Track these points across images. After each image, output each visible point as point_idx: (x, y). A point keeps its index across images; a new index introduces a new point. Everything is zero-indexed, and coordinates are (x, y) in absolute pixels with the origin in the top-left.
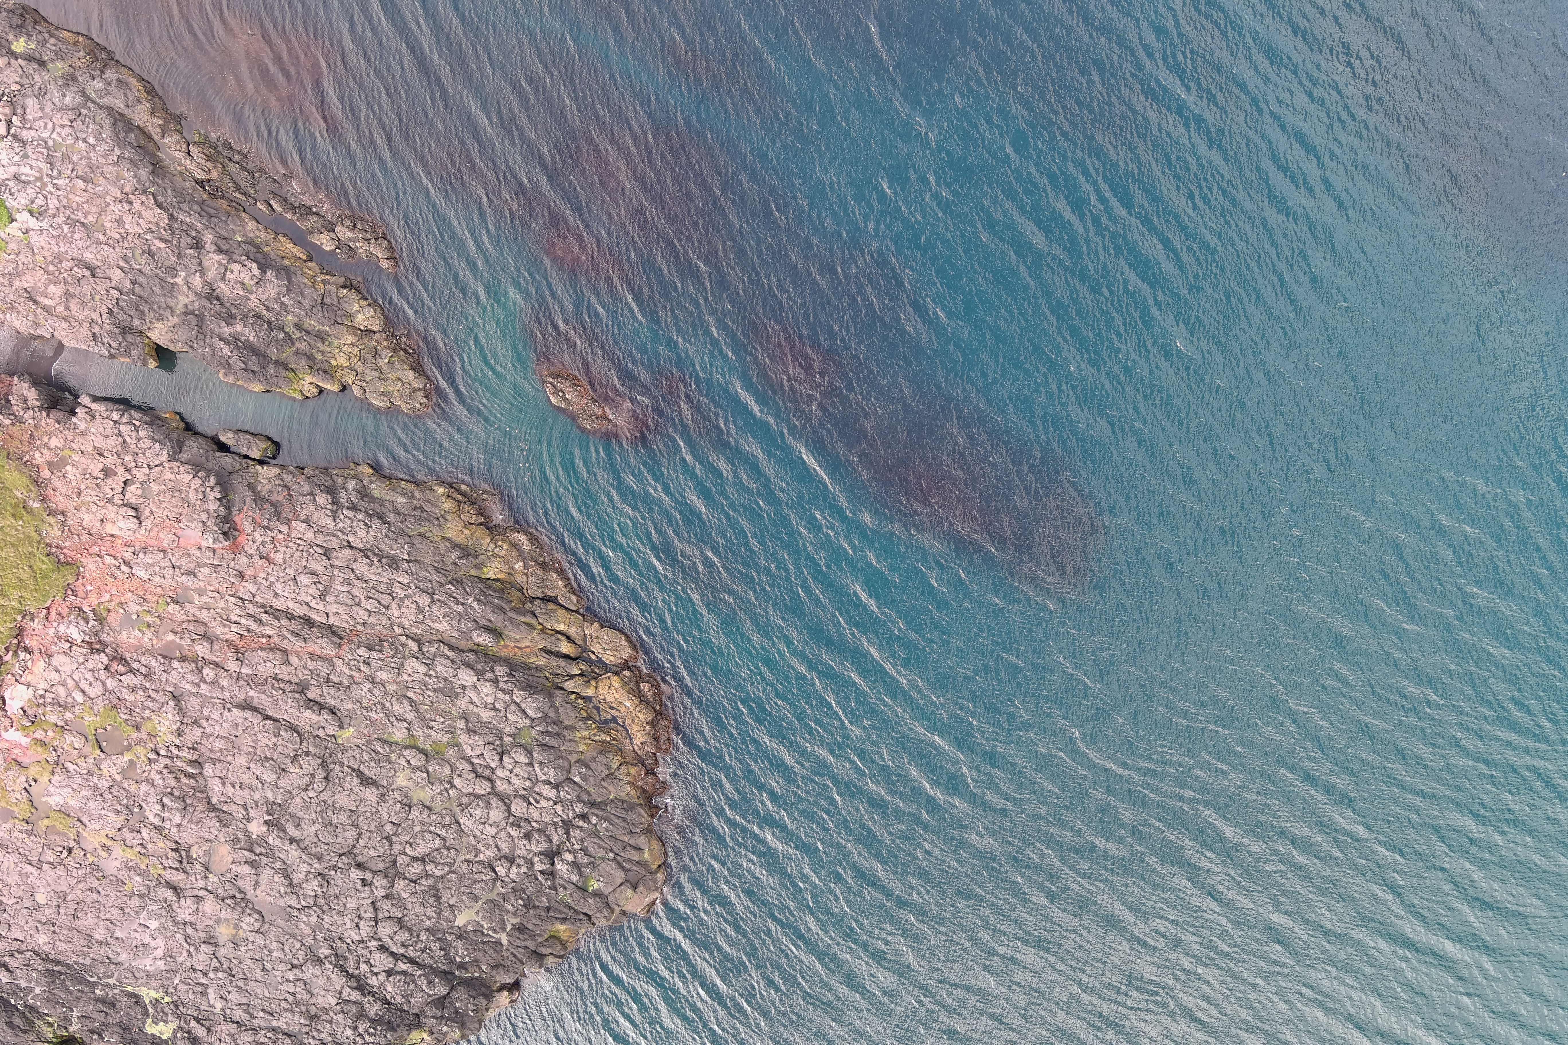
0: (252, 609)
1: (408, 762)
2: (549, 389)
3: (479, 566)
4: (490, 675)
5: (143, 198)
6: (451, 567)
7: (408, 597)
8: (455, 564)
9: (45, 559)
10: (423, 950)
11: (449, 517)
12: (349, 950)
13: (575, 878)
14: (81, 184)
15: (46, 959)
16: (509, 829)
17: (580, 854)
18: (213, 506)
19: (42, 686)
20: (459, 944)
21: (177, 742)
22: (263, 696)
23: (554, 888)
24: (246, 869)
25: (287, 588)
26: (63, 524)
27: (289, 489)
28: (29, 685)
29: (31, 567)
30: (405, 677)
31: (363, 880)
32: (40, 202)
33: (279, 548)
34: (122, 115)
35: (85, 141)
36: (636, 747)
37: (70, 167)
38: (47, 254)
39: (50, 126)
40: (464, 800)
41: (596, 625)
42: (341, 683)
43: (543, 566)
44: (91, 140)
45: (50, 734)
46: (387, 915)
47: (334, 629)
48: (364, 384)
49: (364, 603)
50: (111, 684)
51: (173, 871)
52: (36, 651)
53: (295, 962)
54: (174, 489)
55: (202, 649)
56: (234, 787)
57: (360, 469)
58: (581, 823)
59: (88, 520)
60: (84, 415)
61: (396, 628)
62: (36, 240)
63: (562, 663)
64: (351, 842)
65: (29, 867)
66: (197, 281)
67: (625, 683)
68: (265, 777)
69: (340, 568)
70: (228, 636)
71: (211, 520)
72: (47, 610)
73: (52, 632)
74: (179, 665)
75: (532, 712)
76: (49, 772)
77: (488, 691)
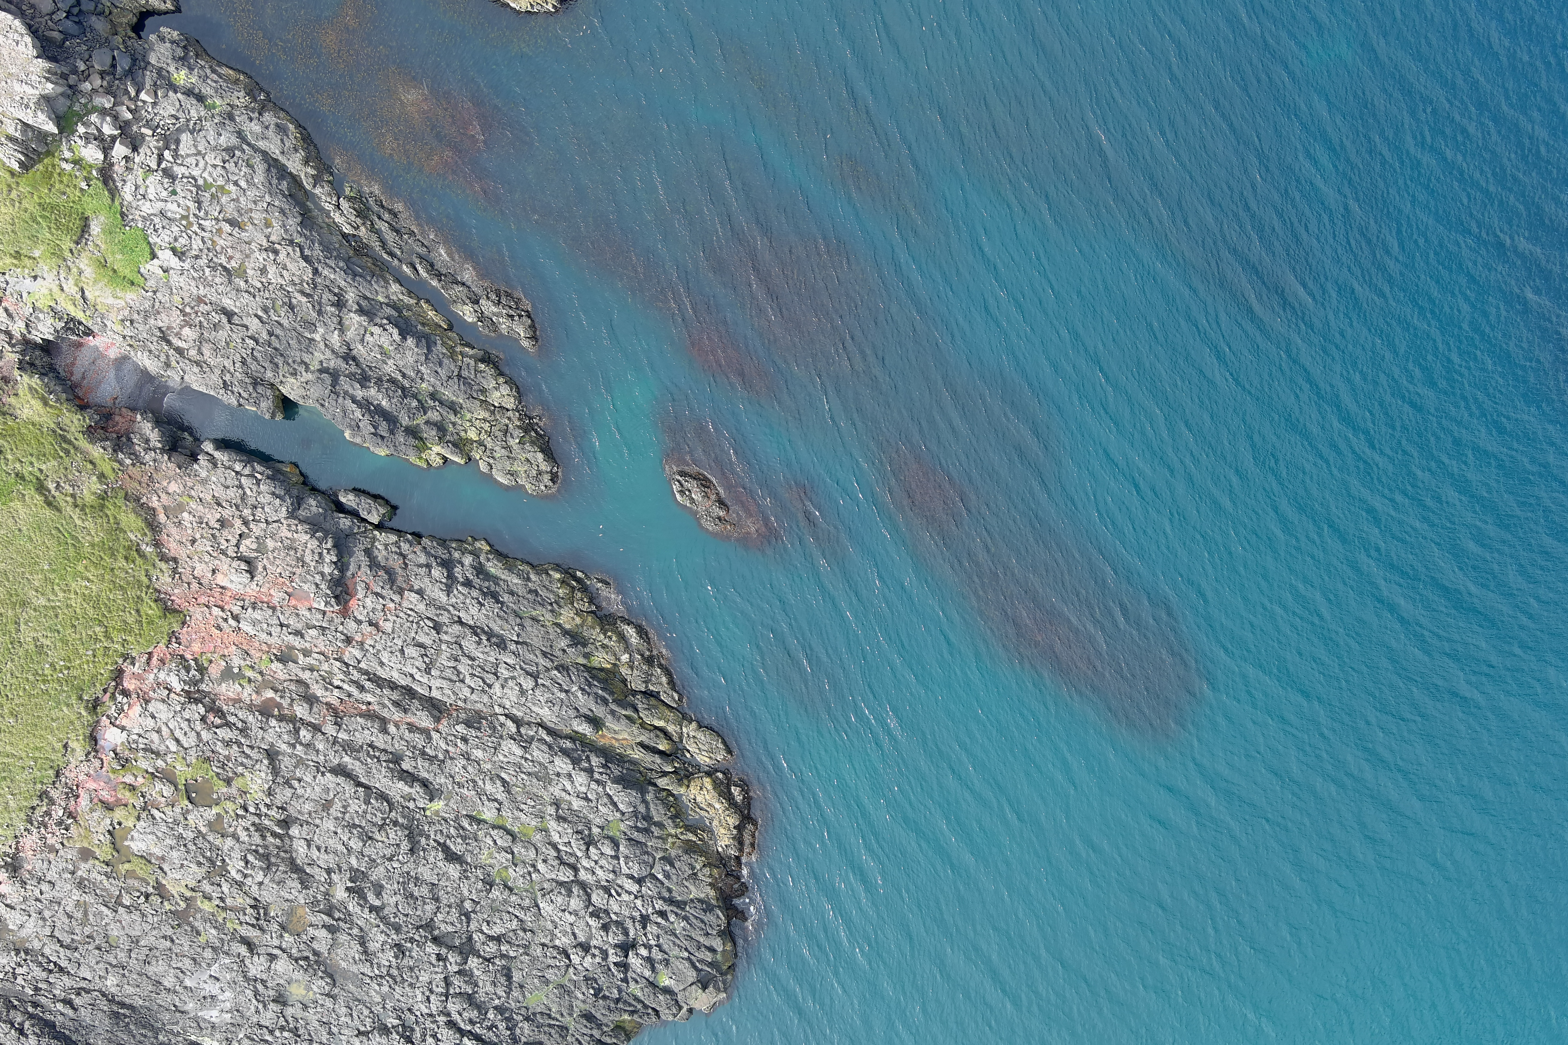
0: (356, 675)
1: (495, 841)
2: (676, 487)
3: (587, 656)
4: (585, 765)
5: (290, 249)
6: (559, 653)
7: (513, 678)
8: (564, 651)
9: (153, 605)
10: (490, 1028)
11: (562, 604)
12: (417, 1022)
13: (647, 973)
14: (227, 228)
15: (111, 1000)
16: (589, 920)
17: (655, 950)
18: (327, 570)
19: (136, 731)
20: (526, 1025)
21: (268, 801)
22: (358, 763)
23: (625, 980)
24: (323, 933)
25: (394, 659)
26: (175, 571)
27: (404, 557)
28: (123, 729)
29: (138, 611)
30: (501, 758)
31: (438, 955)
32: (183, 241)
33: (389, 617)
34: (276, 160)
35: (236, 183)
36: (720, 849)
37: (218, 209)
38: (186, 295)
39: (202, 164)
40: (546, 885)
41: (694, 725)
42: (436, 757)
43: (649, 661)
44: (243, 184)
45: (140, 780)
46: (458, 991)
47: (435, 701)
48: (491, 461)
49: (468, 680)
50: (205, 735)
51: (250, 928)
52: (134, 696)
53: (362, 1029)
54: (290, 548)
55: (301, 710)
56: (319, 849)
57: (478, 545)
58: (659, 920)
59: (201, 569)
60: (206, 463)
61: (496, 707)
62: (175, 279)
63: (658, 760)
64: (429, 915)
65: (104, 909)
66: (335, 339)
67: (716, 784)
68: (352, 843)
69: (447, 642)
70: (328, 700)
71: (324, 583)
72: (149, 654)
73: (151, 677)
74: (276, 724)
75: (623, 807)
76: (134, 817)
77: (582, 781)
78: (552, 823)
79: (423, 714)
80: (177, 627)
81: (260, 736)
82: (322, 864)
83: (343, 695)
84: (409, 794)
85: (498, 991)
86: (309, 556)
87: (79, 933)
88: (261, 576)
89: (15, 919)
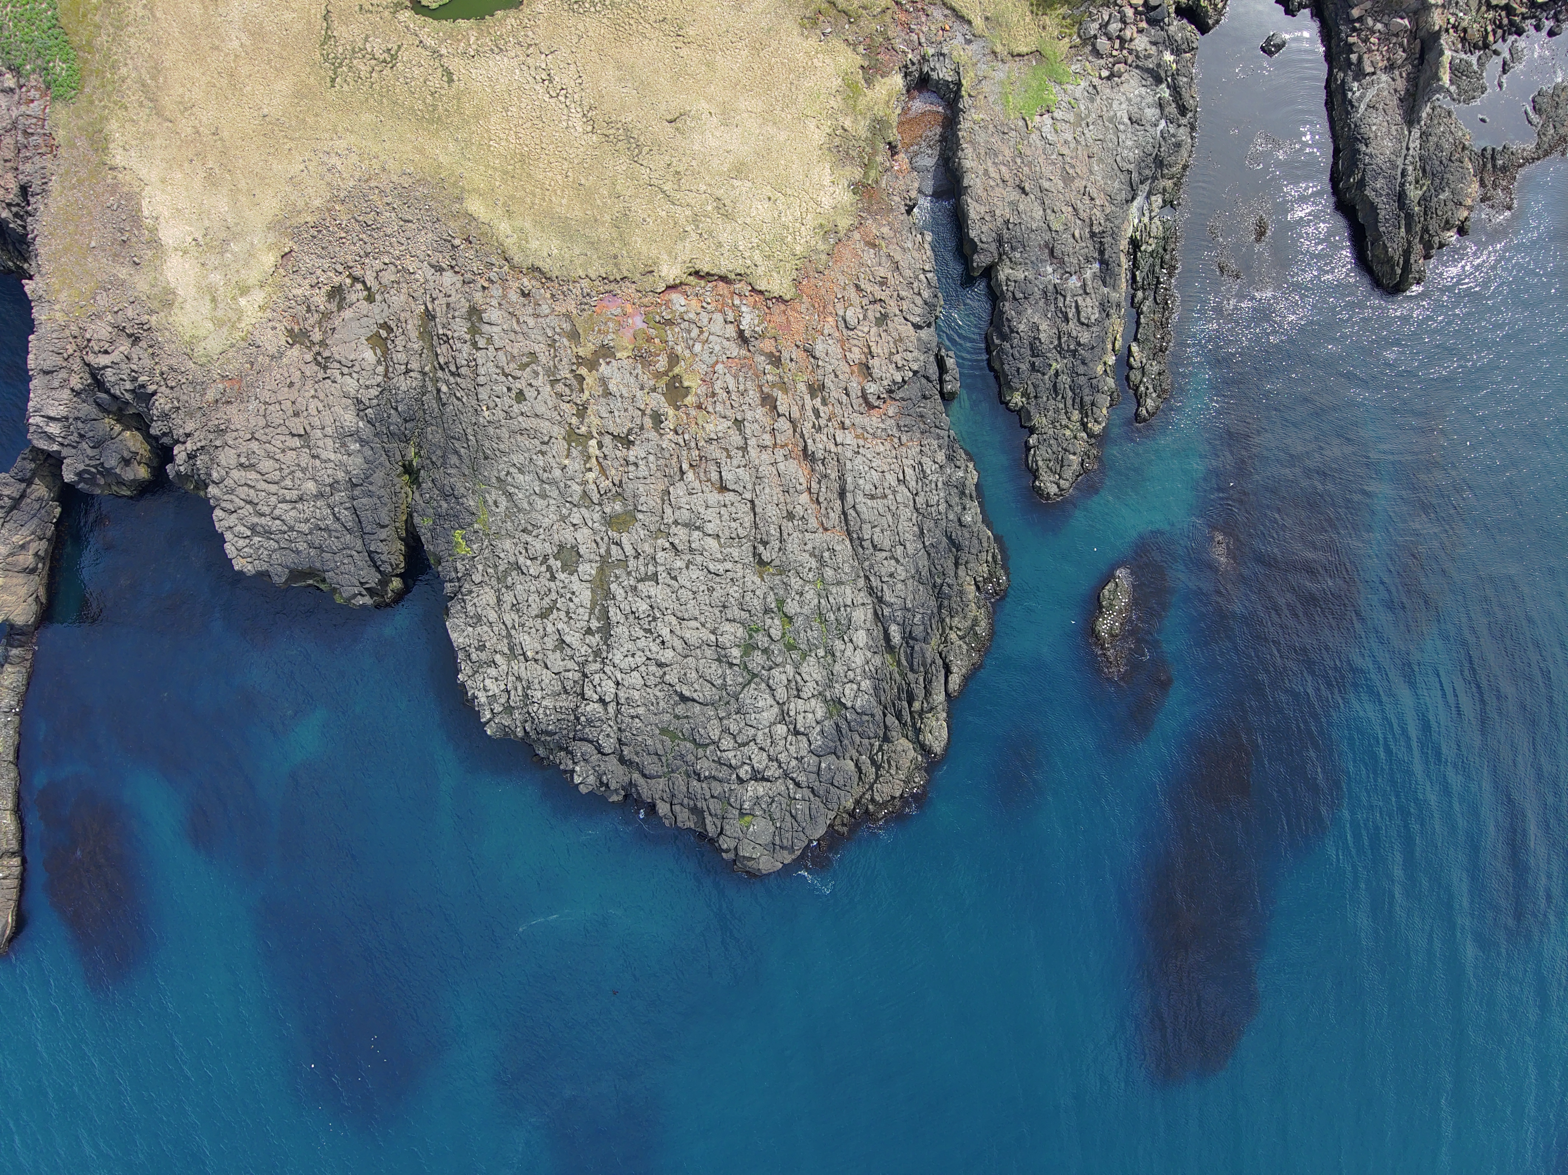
0: (830, 447)
1: (770, 627)
7: (897, 561)
13: (746, 806)
17: (767, 799)
19: (690, 315)
23: (731, 792)
24: (626, 548)
25: (860, 467)
30: (834, 591)
33: (887, 444)
40: (763, 686)
42: (806, 544)
45: (657, 341)
46: (644, 674)
47: (845, 517)
49: (876, 530)
51: (596, 492)
54: (894, 341)
55: (780, 425)
58: (791, 787)
61: (867, 563)
65: (541, 375)
68: (706, 525)
69: (896, 498)
70: (801, 439)
71: (885, 383)
72: (753, 290)
73: (737, 302)
74: (760, 413)
75: (859, 703)
76: (626, 354)
77: (857, 660)
78: (812, 660)
79: (832, 514)
80: (788, 297)
81: (744, 407)
82: (677, 513)
83: (811, 447)
84: (767, 543)
85: (662, 703)
86: (897, 358)
87: (511, 368)
88: (860, 334)
89: (493, 314)
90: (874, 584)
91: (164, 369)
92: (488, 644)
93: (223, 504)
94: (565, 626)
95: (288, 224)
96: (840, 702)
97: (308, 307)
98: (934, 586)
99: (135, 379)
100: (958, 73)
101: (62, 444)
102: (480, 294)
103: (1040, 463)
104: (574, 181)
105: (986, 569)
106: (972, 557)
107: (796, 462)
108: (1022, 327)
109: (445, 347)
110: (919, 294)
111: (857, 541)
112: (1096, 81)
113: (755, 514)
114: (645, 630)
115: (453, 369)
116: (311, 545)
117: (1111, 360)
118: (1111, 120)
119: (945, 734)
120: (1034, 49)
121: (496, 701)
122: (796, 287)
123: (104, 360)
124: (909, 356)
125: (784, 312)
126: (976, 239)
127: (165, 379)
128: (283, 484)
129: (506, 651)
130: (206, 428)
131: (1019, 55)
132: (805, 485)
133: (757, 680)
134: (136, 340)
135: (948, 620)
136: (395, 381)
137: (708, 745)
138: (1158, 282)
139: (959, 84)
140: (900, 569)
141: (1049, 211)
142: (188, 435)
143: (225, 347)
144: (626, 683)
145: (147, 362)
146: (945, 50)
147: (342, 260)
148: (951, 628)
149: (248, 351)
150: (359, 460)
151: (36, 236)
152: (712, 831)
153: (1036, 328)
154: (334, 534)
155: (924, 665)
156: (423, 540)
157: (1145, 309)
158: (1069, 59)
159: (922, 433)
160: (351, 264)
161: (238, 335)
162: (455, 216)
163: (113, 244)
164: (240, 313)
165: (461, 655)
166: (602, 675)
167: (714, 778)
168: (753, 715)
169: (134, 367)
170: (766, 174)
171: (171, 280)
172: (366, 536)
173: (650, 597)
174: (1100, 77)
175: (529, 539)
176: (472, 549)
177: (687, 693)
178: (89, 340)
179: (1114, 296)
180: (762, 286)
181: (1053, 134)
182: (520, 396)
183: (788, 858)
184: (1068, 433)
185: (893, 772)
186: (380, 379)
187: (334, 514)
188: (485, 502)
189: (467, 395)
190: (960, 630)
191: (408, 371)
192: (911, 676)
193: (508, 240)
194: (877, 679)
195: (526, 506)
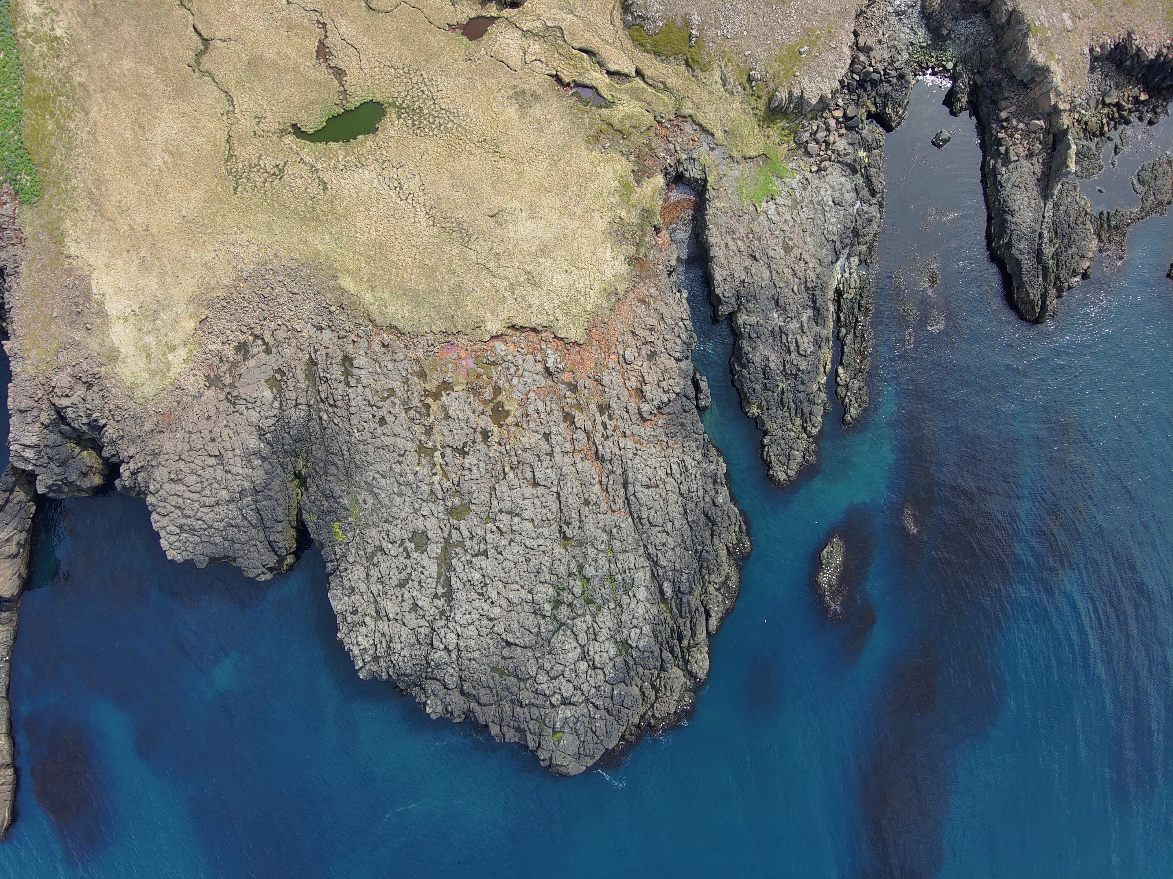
0: (616, 451)
1: (573, 587)
4: (648, 606)
13: (558, 725)
18: (664, 399)
19: (510, 358)
21: (518, 452)
22: (569, 485)
26: (610, 320)
30: (621, 558)
33: (658, 447)
40: (569, 632)
42: (599, 523)
45: (484, 377)
47: (628, 501)
49: (652, 511)
50: (531, 395)
51: (440, 490)
54: (661, 372)
55: (578, 435)
59: (619, 334)
60: (677, 298)
61: (645, 536)
65: (398, 404)
69: (665, 486)
71: (655, 403)
72: (556, 337)
73: (544, 346)
74: (563, 428)
75: (641, 644)
76: (461, 388)
77: (640, 611)
78: (605, 611)
79: (618, 501)
80: (581, 342)
81: (551, 424)
82: (502, 504)
83: (601, 452)
84: (570, 523)
85: (492, 648)
86: (664, 384)
87: (375, 400)
88: (636, 367)
89: (361, 361)
90: (651, 552)
91: (112, 407)
92: (359, 609)
93: (159, 510)
94: (418, 593)
95: (204, 298)
96: (627, 643)
97: (221, 358)
98: (696, 552)
99: (90, 415)
100: (705, 173)
101: (35, 465)
102: (351, 346)
103: (773, 457)
104: (420, 263)
105: (734, 538)
106: (723, 529)
107: (590, 462)
108: (756, 359)
109: (325, 386)
110: (679, 336)
111: (637, 520)
112: (808, 175)
113: (560, 502)
114: (479, 594)
115: (332, 402)
116: (225, 539)
117: (823, 379)
118: (819, 203)
119: (707, 663)
120: (761, 153)
121: (366, 652)
122: (588, 334)
123: (65, 402)
124: (673, 382)
125: (579, 352)
126: (720, 295)
127: (112, 415)
128: (203, 493)
129: (374, 614)
130: (144, 452)
131: (750, 158)
132: (597, 480)
133: (564, 627)
134: (89, 386)
135: (707, 577)
136: (287, 412)
137: (528, 679)
138: (857, 321)
139: (705, 181)
140: (670, 540)
141: (774, 273)
142: (131, 457)
143: (158, 391)
144: (465, 635)
145: (99, 402)
146: (695, 156)
147: (246, 323)
148: (709, 583)
149: (175, 393)
150: (261, 472)
151: (11, 308)
152: (531, 745)
153: (767, 359)
154: (242, 529)
155: (690, 612)
156: (310, 530)
157: (847, 341)
158: (788, 159)
159: (684, 437)
160: (253, 326)
161: (167, 381)
162: (331, 290)
163: (70, 314)
164: (169, 365)
165: (339, 618)
166: (446, 629)
167: (533, 704)
168: (562, 656)
169: (89, 406)
170: (564, 253)
171: (115, 341)
172: (267, 530)
173: (482, 569)
174: (811, 172)
175: (390, 528)
176: (347, 537)
177: (511, 640)
178: (54, 388)
179: (824, 333)
180: (562, 334)
181: (776, 216)
182: (382, 421)
183: (590, 762)
184: (792, 434)
185: (668, 694)
186: (276, 411)
187: (243, 515)
188: (357, 500)
189: (343, 421)
190: (716, 583)
191: (297, 405)
192: (680, 621)
193: (372, 307)
194: (655, 624)
195: (387, 503)
